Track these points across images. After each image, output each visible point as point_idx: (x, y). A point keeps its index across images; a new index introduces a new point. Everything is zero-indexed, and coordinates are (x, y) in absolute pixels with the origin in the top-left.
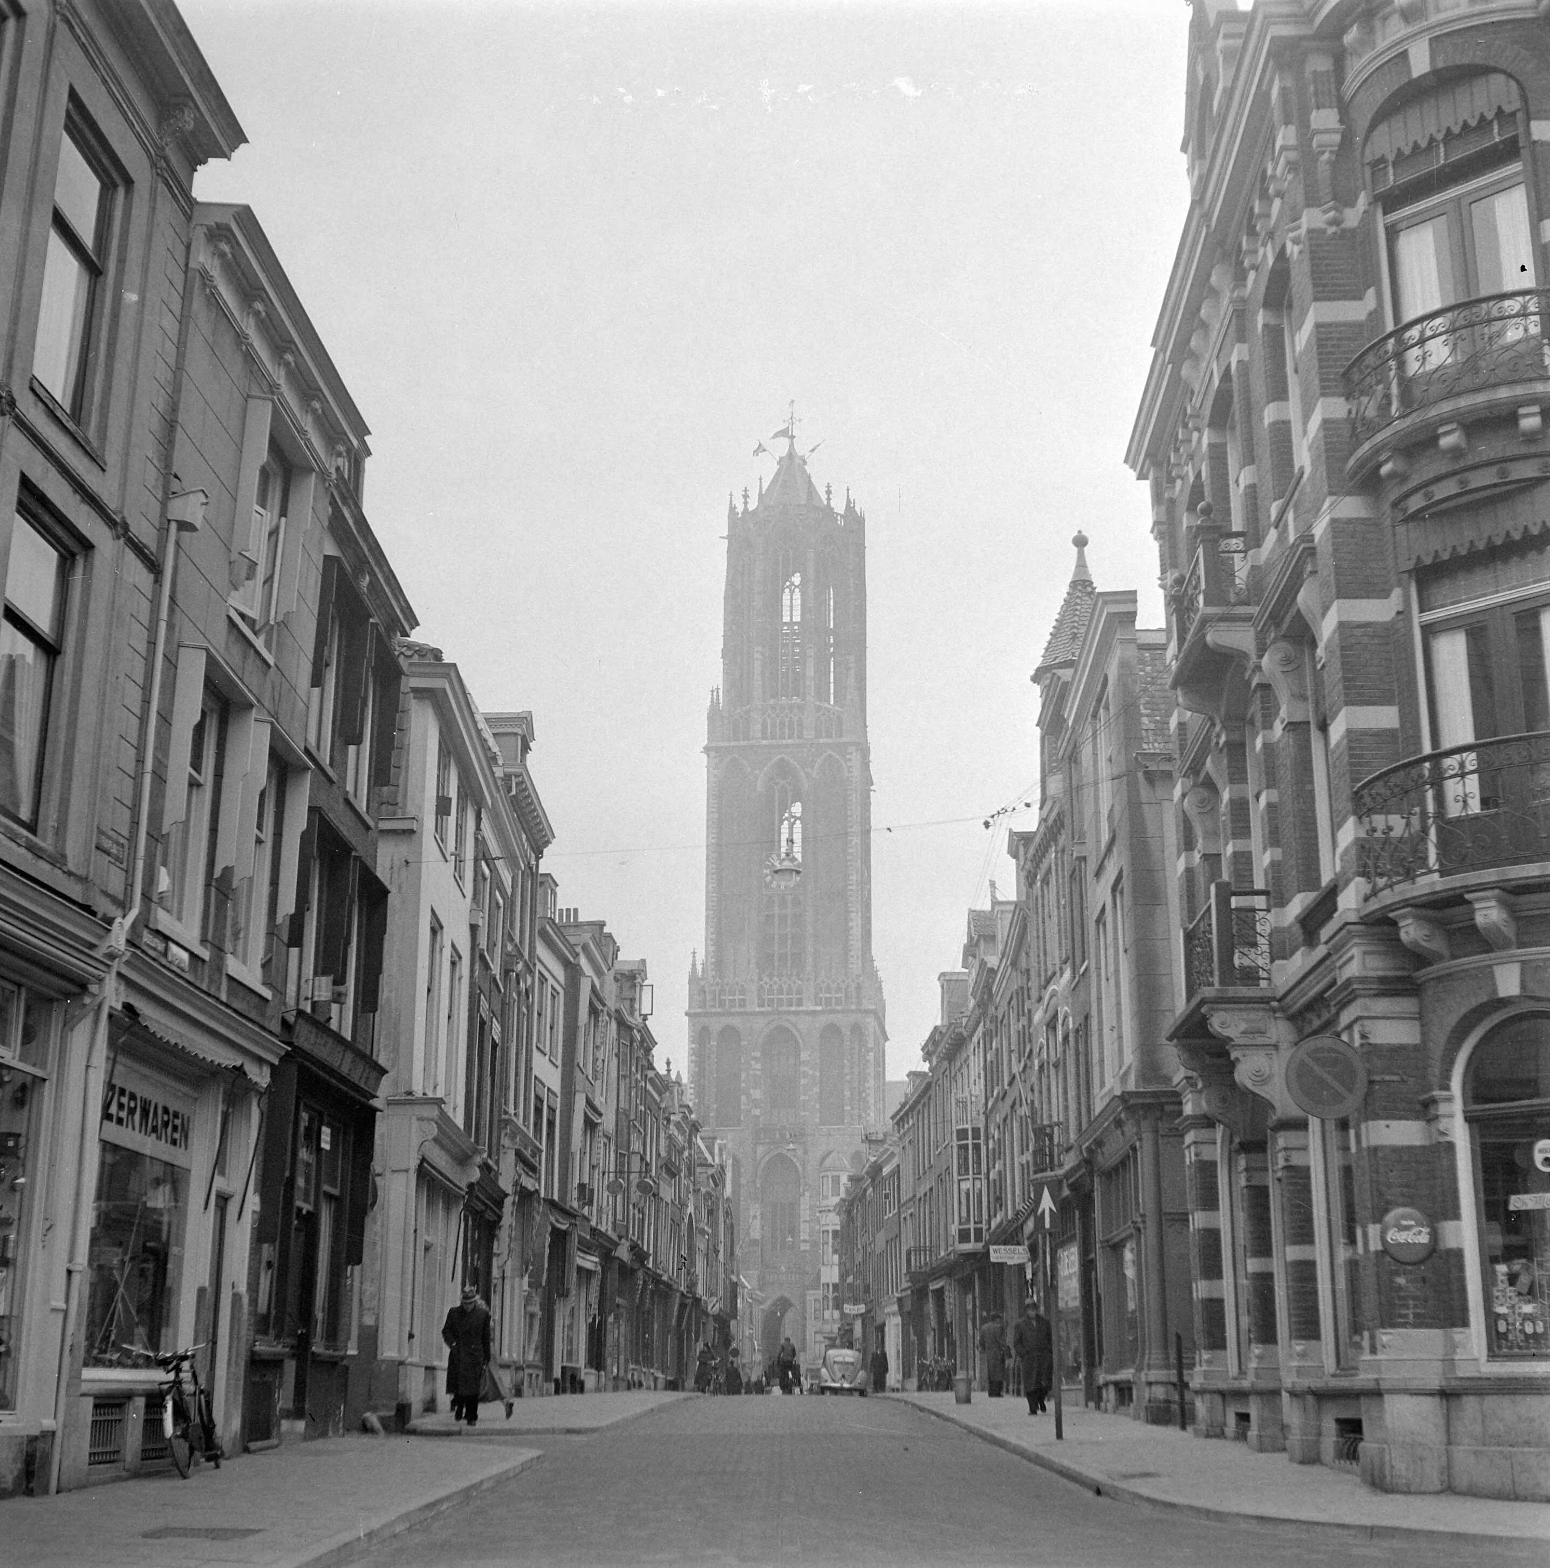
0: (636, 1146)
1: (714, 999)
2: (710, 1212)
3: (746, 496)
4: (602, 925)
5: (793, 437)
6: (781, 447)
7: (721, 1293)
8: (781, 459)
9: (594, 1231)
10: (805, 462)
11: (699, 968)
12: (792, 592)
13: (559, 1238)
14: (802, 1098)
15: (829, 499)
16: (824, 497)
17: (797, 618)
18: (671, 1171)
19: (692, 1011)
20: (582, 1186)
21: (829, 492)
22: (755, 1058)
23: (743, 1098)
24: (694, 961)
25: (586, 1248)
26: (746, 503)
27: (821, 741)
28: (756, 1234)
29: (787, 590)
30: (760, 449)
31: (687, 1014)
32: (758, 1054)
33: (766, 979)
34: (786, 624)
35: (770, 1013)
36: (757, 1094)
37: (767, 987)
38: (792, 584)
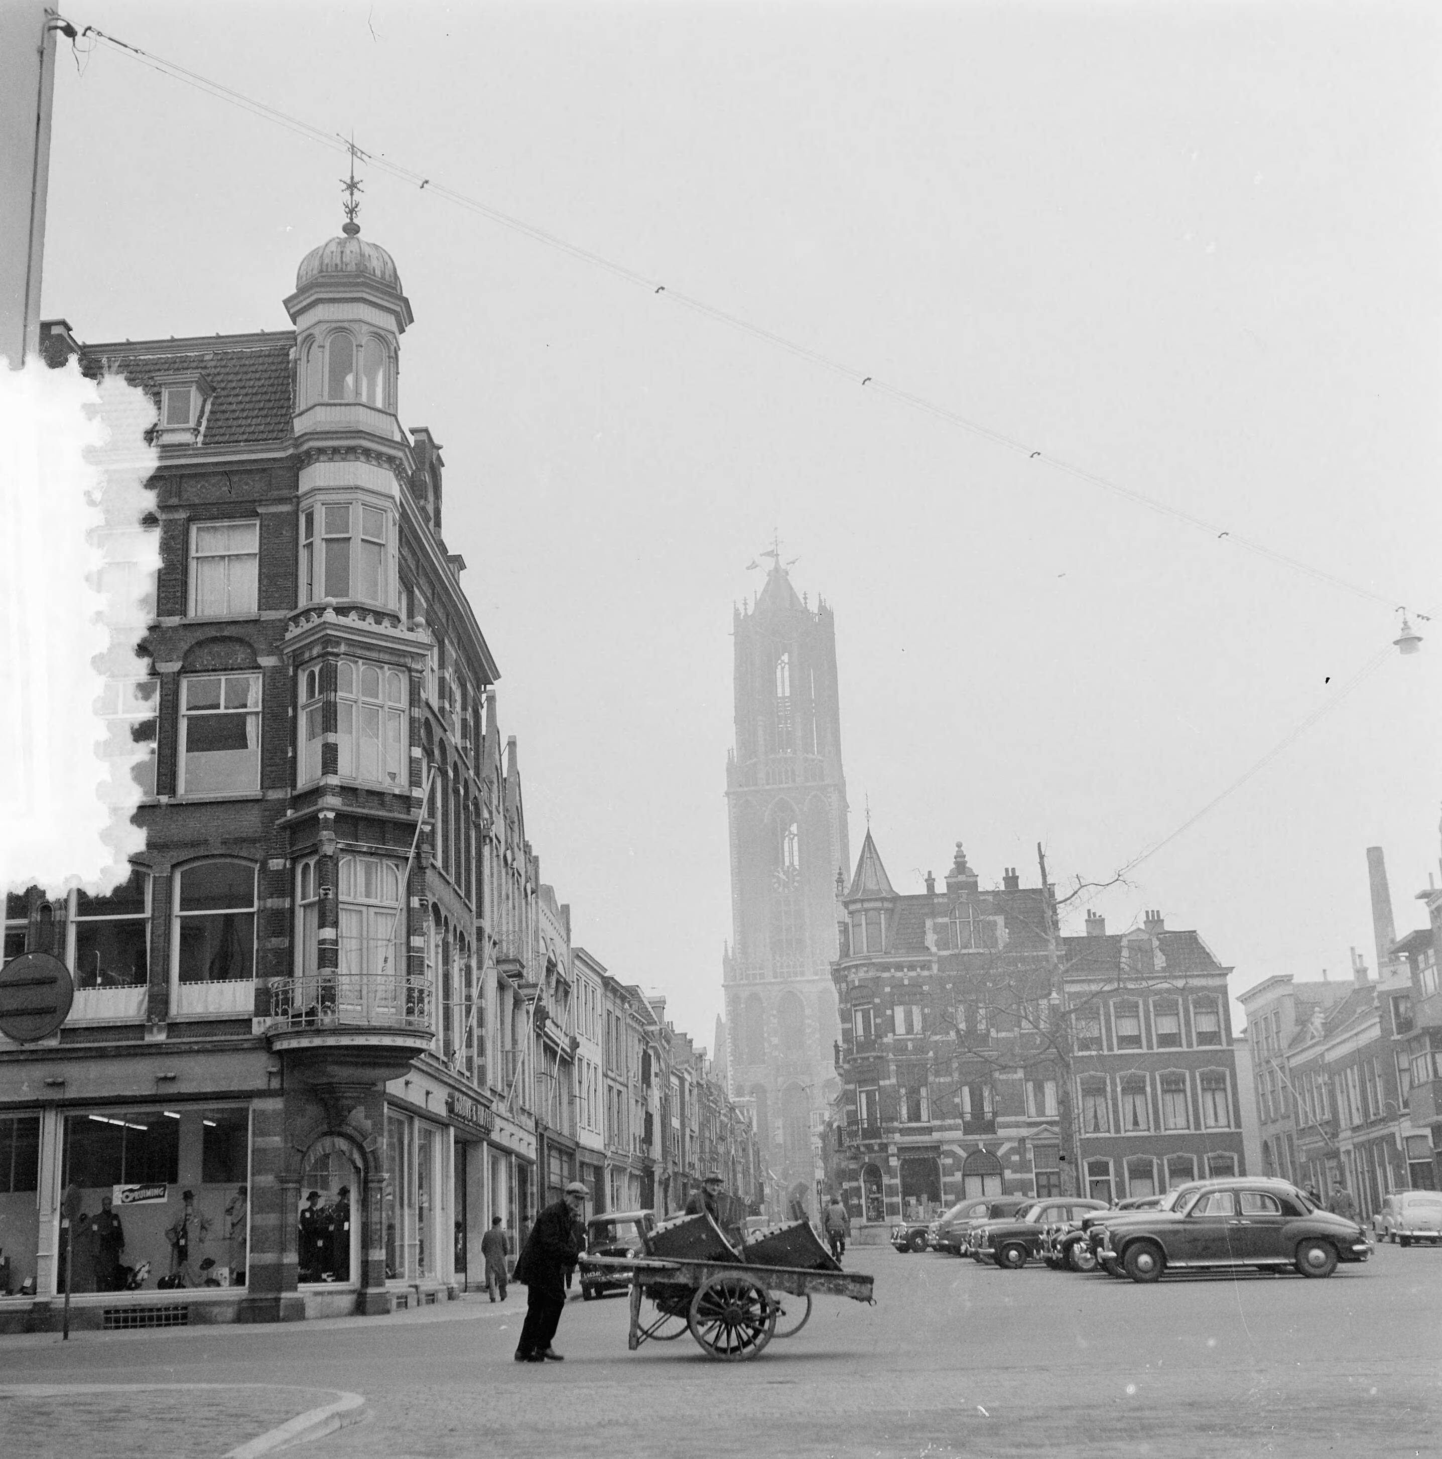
0: (707, 1134)
1: (742, 974)
2: (744, 1150)
3: (745, 604)
4: (685, 1035)
5: (777, 555)
6: (769, 564)
7: (753, 1191)
8: (770, 571)
9: (695, 1179)
10: (787, 573)
11: (730, 953)
12: (783, 668)
13: (685, 1185)
14: (809, 1042)
15: (806, 603)
16: (802, 601)
17: (787, 694)
18: (722, 1139)
19: (726, 984)
20: (689, 1163)
21: (805, 598)
22: (774, 1016)
23: (766, 1045)
24: (726, 947)
25: (692, 1187)
26: (746, 609)
27: (809, 784)
28: (780, 1139)
29: (779, 667)
30: (754, 566)
31: (723, 986)
32: (775, 1012)
33: (778, 958)
34: (780, 698)
35: (782, 983)
36: (775, 1040)
37: (779, 964)
38: (783, 662)
